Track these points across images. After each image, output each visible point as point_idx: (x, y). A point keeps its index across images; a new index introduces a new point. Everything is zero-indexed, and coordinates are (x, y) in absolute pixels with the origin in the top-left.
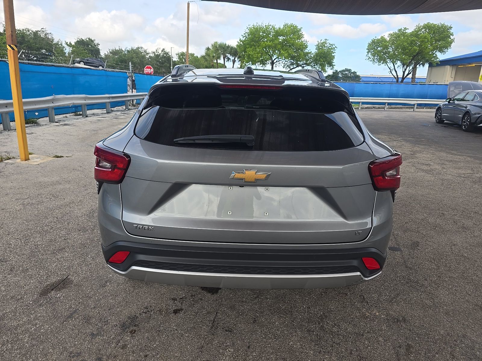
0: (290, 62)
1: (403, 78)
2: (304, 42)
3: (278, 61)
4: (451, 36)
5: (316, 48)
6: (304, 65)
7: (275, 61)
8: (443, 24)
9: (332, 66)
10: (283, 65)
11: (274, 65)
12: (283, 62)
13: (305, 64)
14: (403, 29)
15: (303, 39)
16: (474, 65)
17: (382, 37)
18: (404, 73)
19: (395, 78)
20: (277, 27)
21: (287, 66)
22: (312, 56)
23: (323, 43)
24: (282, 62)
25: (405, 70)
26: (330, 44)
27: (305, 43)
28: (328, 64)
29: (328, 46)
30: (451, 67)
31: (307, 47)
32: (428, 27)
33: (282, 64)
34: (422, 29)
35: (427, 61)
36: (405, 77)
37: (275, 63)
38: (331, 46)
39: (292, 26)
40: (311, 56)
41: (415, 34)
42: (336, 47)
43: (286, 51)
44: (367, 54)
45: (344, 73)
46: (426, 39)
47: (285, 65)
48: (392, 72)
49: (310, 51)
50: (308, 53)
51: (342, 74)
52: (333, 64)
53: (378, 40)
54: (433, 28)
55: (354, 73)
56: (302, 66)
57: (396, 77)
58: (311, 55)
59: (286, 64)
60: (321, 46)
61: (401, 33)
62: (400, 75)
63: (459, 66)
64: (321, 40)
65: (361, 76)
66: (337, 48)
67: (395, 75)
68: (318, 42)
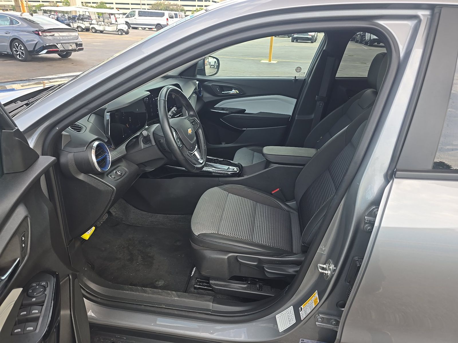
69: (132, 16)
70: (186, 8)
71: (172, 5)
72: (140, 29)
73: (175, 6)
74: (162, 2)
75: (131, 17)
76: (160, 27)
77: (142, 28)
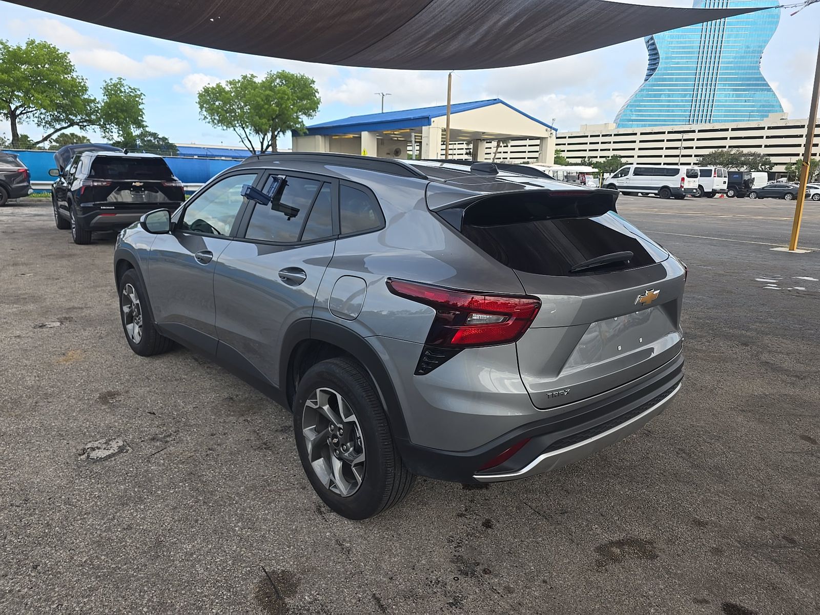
0: (51, 115)
1: (263, 151)
2: (78, 80)
3: (26, 113)
4: (316, 94)
5: (103, 92)
6: (85, 124)
7: (18, 112)
8: (302, 74)
9: (143, 128)
10: (36, 120)
11: (17, 120)
12: (37, 115)
13: (86, 121)
14: (250, 76)
15: (74, 75)
16: (351, 136)
17: (218, 85)
18: (262, 143)
19: (251, 151)
20: (13, 45)
21: (46, 123)
22: (99, 105)
23: (115, 85)
24: (34, 115)
25: (263, 139)
26: (130, 88)
27: (82, 82)
28: (134, 123)
29: (127, 91)
30: (323, 138)
31: (86, 90)
32: (283, 76)
33: (34, 119)
34: (276, 79)
35: (289, 127)
36: (264, 150)
37: (19, 115)
38: (133, 91)
39: (44, 46)
40: (98, 107)
41: (268, 85)
42: (142, 93)
43: (45, 94)
44: (200, 110)
45: (145, 139)
46: (286, 94)
47: (40, 120)
48: (244, 142)
49: (92, 98)
50: (89, 101)
51: (143, 140)
52: (144, 123)
53: (213, 88)
54: (291, 79)
55: (164, 139)
56: (80, 124)
57: (252, 149)
58: (97, 105)
59: (44, 119)
60: (112, 90)
61: (248, 83)
62: (258, 147)
63: (333, 137)
64: (111, 79)
65: (177, 145)
66: (144, 95)
67: (250, 146)
68: (106, 82)
69: (623, 175)
70: (774, 160)
71: (745, 155)
72: (640, 194)
73: (751, 156)
74: (724, 151)
75: (621, 176)
76: (667, 192)
77: (642, 193)
